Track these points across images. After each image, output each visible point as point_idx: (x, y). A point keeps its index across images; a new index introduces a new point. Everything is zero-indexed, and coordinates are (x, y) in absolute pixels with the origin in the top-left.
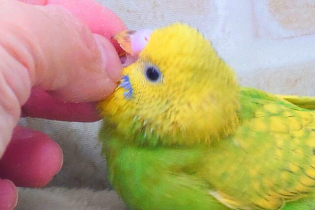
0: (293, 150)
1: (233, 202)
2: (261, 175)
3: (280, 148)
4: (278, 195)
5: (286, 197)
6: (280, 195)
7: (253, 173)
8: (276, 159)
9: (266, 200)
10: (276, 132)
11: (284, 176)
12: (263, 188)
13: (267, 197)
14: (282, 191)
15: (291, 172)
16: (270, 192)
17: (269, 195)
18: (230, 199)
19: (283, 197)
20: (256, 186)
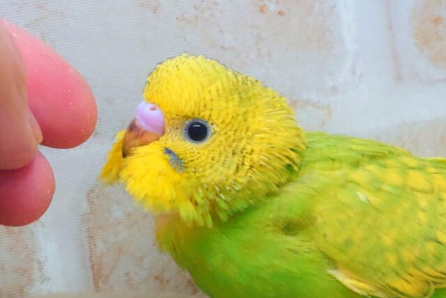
0: (442, 215)
1: (361, 285)
2: (399, 244)
3: (423, 210)
4: (421, 274)
5: (436, 280)
6: (426, 276)
7: (388, 240)
8: (419, 224)
9: (406, 280)
10: (413, 189)
11: (431, 247)
12: (400, 262)
13: (409, 278)
14: (427, 269)
15: (440, 243)
16: (412, 270)
17: (411, 275)
18: (357, 280)
19: (432, 279)
20: (392, 260)
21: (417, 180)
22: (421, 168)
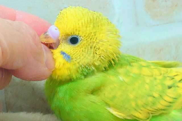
0: (156, 86)
1: (120, 114)
2: (136, 98)
3: (147, 84)
4: (146, 110)
5: (152, 112)
6: (148, 111)
7: (131, 96)
8: (145, 89)
9: (140, 113)
10: (144, 75)
11: (150, 99)
12: (137, 105)
13: (141, 112)
14: (149, 108)
15: (154, 97)
16: (142, 109)
17: (142, 110)
18: (118, 112)
19: (150, 112)
20: (133, 104)
21: (146, 71)
22: (148, 66)
